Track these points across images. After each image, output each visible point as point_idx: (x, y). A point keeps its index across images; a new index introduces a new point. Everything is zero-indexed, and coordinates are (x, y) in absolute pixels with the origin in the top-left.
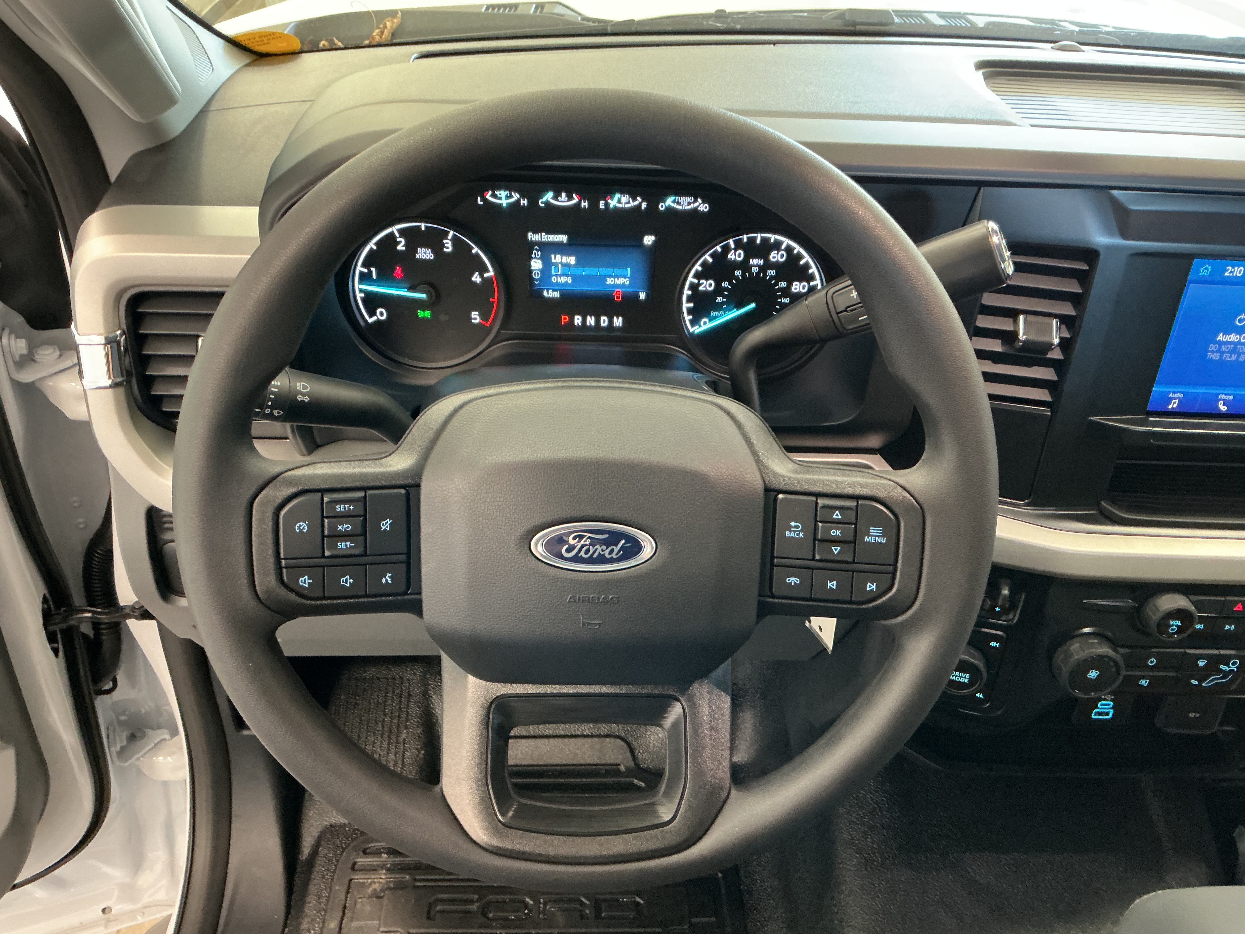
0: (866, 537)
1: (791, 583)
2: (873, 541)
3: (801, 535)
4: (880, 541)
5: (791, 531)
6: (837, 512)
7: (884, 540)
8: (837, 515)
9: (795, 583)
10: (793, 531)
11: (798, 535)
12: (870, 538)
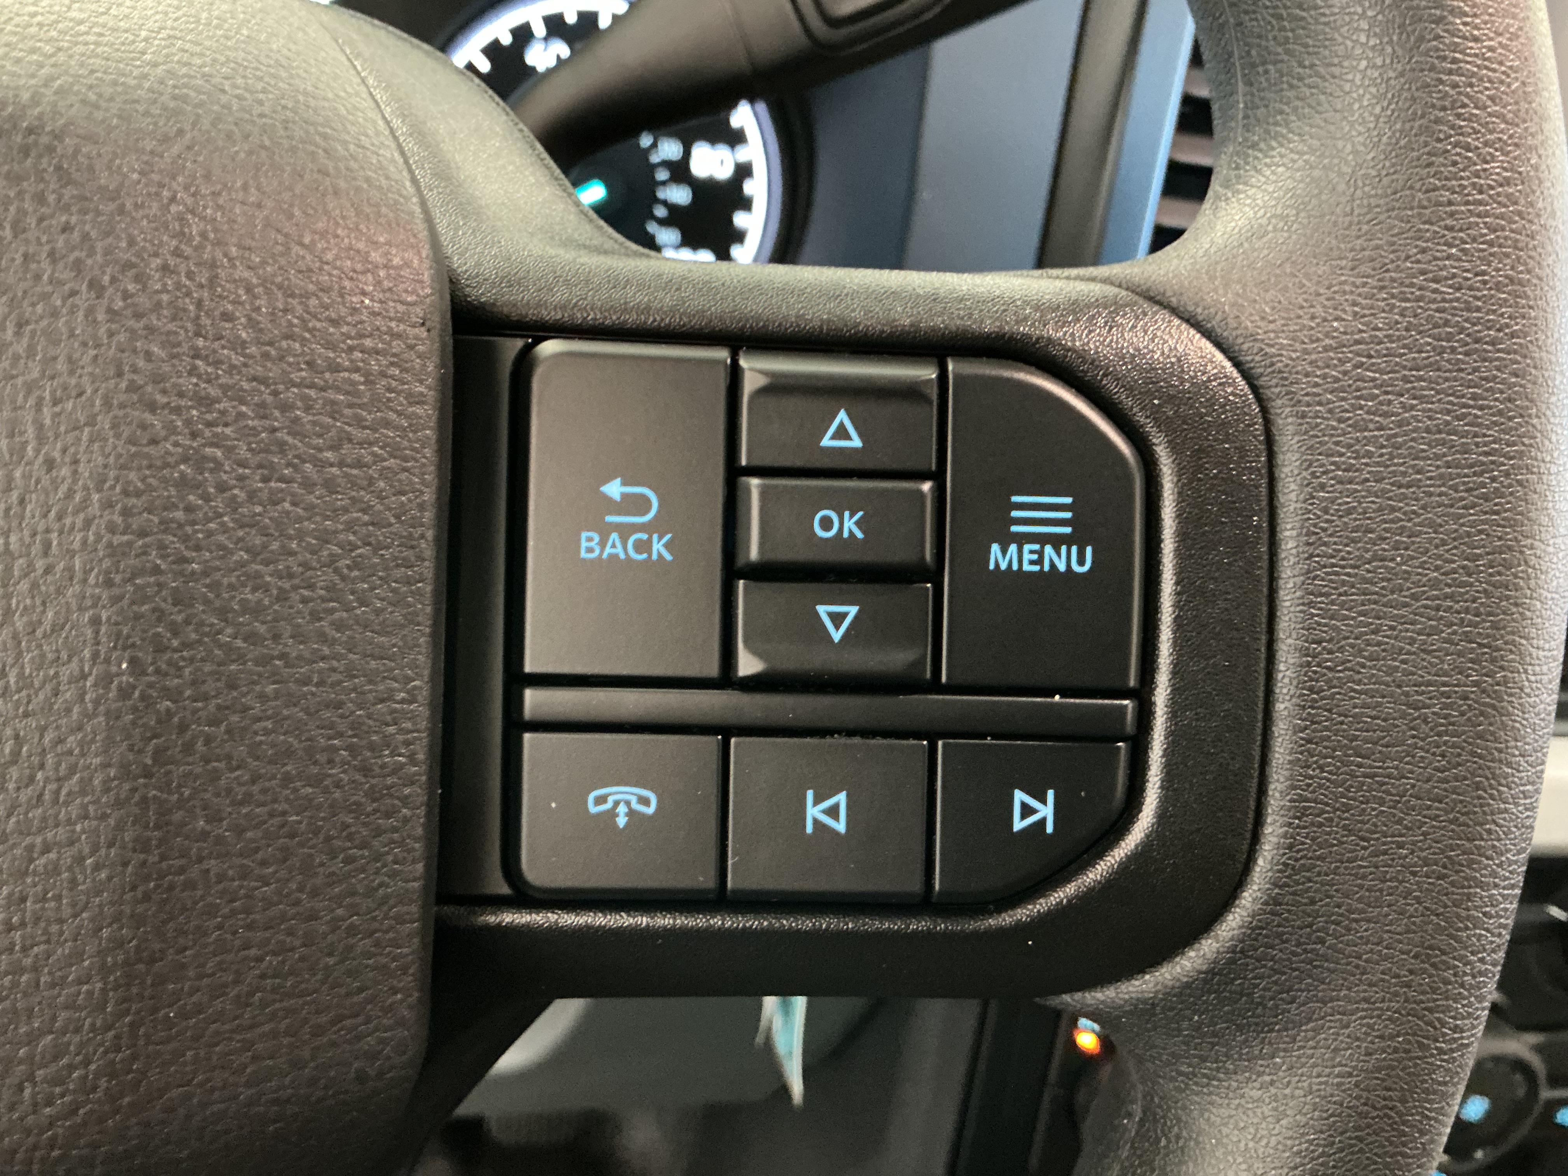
0: (995, 548)
1: (612, 814)
2: (1027, 567)
3: (658, 547)
4: (1062, 567)
5: (605, 532)
6: (842, 416)
7: (1081, 562)
8: (842, 433)
9: (631, 813)
10: (618, 527)
11: (640, 546)
12: (1013, 548)
